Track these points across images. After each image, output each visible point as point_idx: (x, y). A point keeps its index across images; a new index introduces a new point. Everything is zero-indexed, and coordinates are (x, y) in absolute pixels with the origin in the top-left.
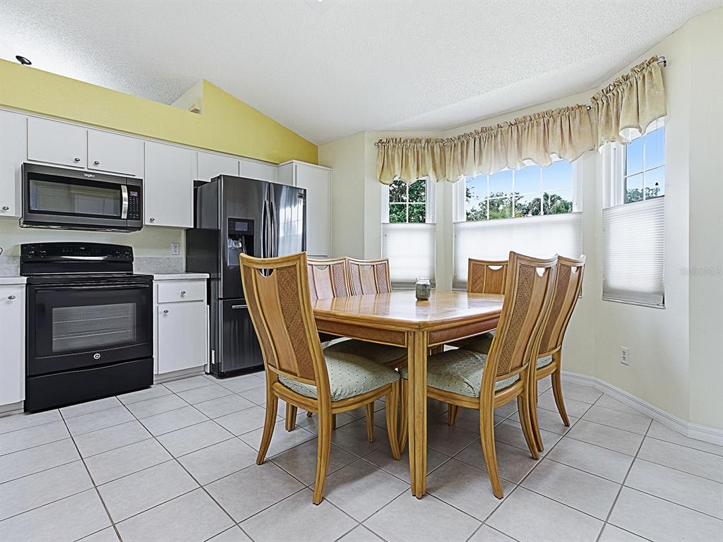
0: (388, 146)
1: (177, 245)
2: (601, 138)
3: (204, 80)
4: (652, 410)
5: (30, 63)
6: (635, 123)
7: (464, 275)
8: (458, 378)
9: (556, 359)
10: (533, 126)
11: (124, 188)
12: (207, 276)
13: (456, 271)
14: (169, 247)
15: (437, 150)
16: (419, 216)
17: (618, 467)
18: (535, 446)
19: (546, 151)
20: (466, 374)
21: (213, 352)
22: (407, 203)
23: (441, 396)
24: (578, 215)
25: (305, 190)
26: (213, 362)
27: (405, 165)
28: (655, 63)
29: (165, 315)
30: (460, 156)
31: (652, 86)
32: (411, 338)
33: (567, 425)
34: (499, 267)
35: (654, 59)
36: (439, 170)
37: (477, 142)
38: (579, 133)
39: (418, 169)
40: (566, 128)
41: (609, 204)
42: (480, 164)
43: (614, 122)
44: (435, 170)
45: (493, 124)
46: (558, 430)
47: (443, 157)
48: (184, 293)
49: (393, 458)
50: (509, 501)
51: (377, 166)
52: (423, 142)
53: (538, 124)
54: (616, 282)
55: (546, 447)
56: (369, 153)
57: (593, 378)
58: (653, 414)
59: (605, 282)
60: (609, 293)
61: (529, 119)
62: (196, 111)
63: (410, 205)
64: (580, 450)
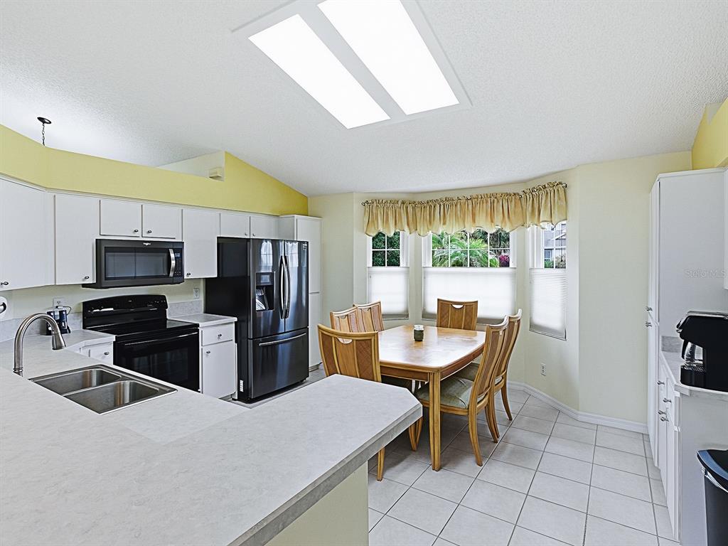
0: (374, 206)
1: (197, 290)
2: (529, 222)
3: (226, 152)
4: (558, 404)
5: (50, 123)
6: (549, 220)
7: (433, 308)
8: (455, 397)
9: (504, 378)
10: (483, 203)
11: (171, 251)
12: (236, 319)
13: (424, 305)
14: (192, 293)
15: (410, 209)
16: (394, 261)
17: (541, 443)
18: (495, 434)
19: (492, 221)
20: (459, 394)
21: (242, 382)
22: (386, 250)
23: (445, 409)
24: (514, 270)
25: (307, 243)
26: (242, 390)
27: (386, 221)
28: (561, 186)
29: (207, 356)
30: (428, 217)
31: (559, 199)
32: (432, 376)
33: (511, 419)
34: (461, 306)
35: (560, 183)
36: (412, 227)
37: (442, 207)
38: (515, 213)
39: (396, 224)
40: (506, 208)
41: (533, 266)
42: (444, 224)
43: (537, 213)
44: (408, 225)
45: (454, 195)
46: (506, 423)
47: (415, 215)
48: (221, 335)
49: (412, 450)
50: (486, 467)
51: (364, 221)
52: (400, 203)
53: (487, 202)
54: (538, 320)
55: (501, 434)
56: (357, 209)
57: (523, 384)
58: (560, 408)
59: (531, 318)
60: (534, 327)
61: (480, 197)
62: (217, 177)
63: (388, 251)
64: (518, 434)
